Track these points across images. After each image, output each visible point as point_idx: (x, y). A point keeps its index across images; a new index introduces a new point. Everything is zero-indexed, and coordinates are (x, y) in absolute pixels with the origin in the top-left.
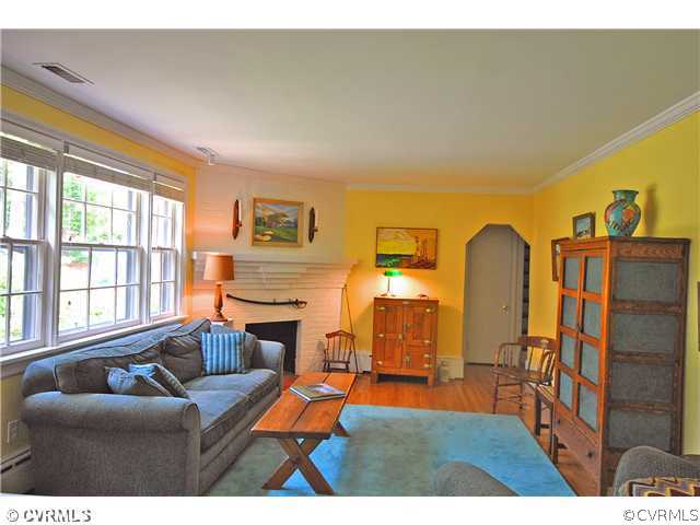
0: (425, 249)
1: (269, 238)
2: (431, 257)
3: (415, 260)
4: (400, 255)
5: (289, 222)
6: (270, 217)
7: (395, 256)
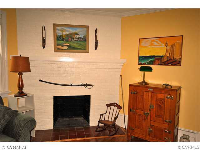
0: (173, 51)
1: (67, 48)
2: (176, 57)
3: (165, 60)
4: (154, 56)
5: (80, 38)
6: (67, 35)
7: (151, 57)
